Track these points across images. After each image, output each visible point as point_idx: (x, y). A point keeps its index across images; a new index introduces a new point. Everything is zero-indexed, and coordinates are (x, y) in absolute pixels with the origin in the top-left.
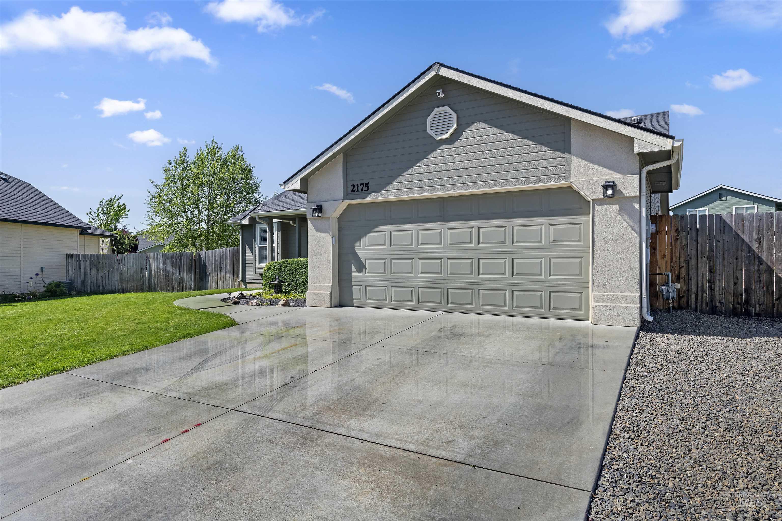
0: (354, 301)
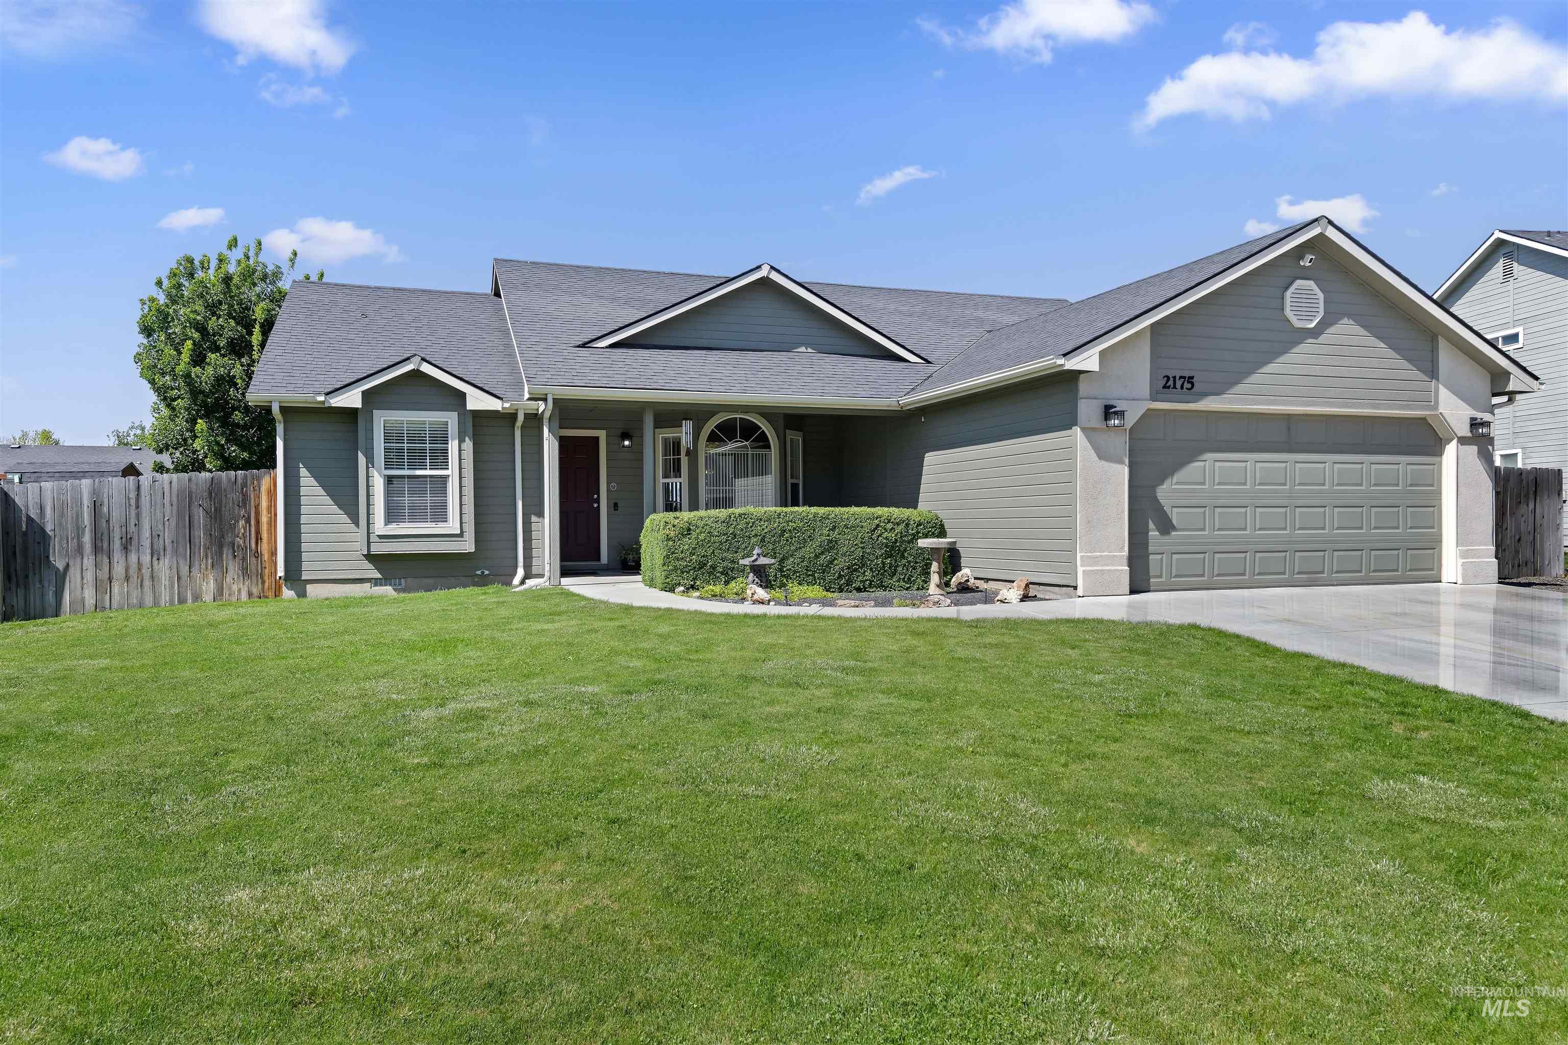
0: (1151, 580)
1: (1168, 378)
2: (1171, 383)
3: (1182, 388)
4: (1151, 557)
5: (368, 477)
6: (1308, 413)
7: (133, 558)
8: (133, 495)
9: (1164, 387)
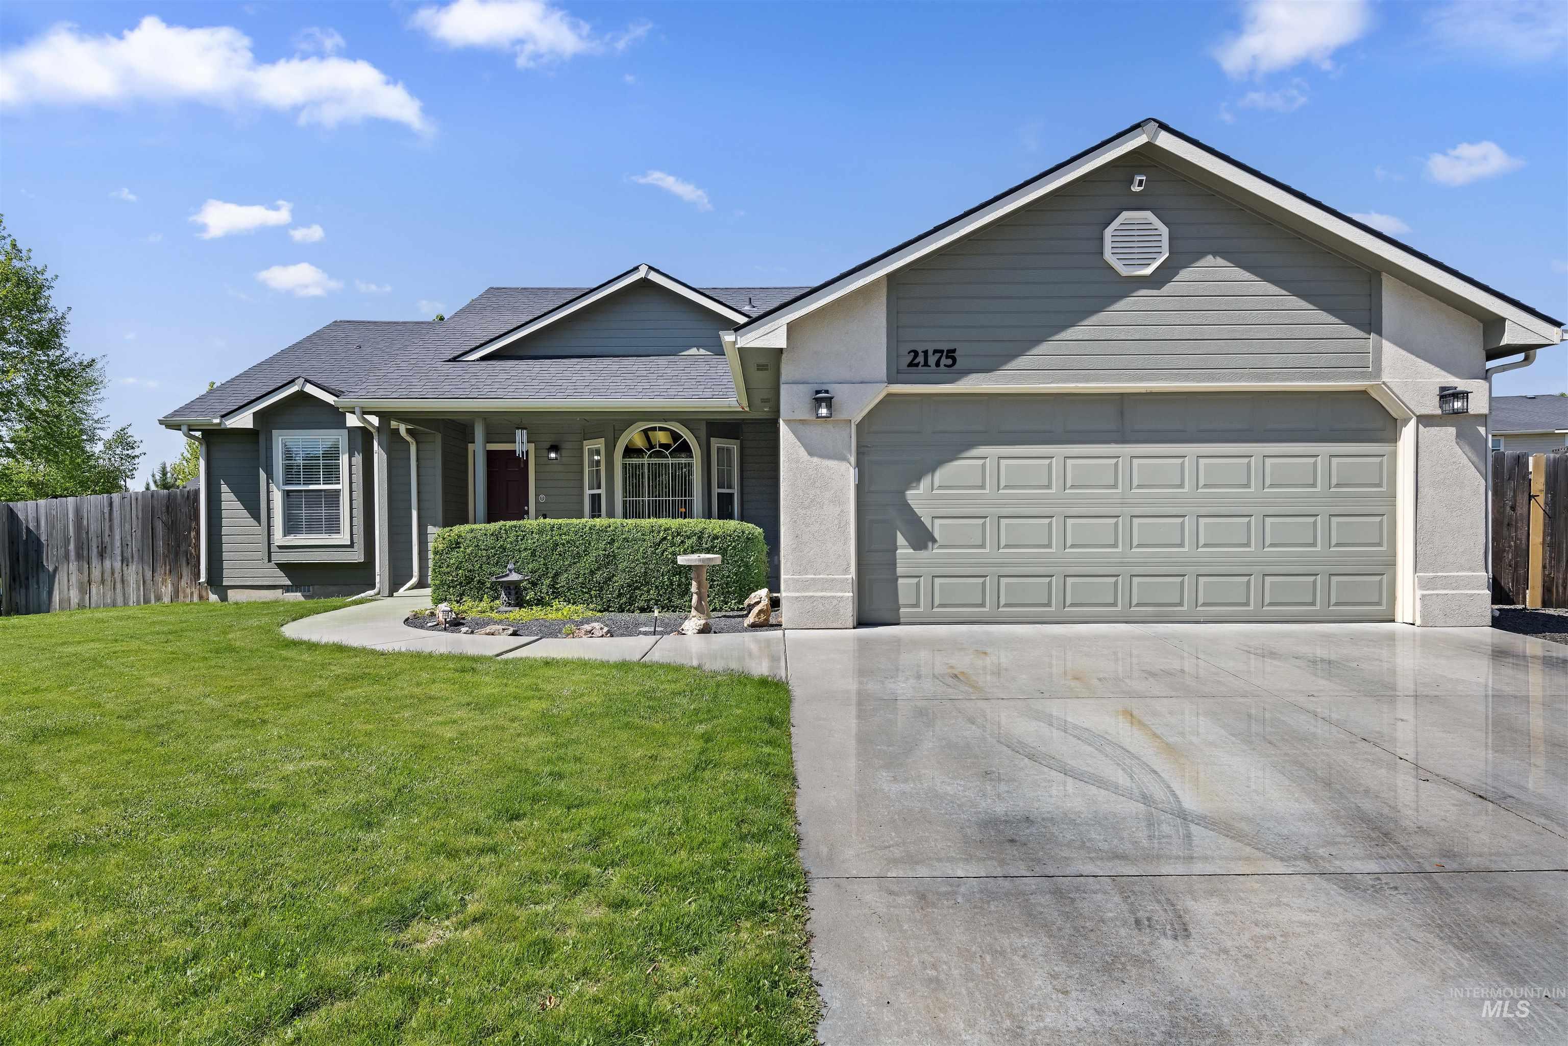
0: (902, 610)
1: (916, 353)
2: (920, 359)
3: (938, 364)
4: (900, 581)
5: (268, 492)
6: (1154, 390)
7: (107, 563)
8: (106, 510)
9: (911, 365)
